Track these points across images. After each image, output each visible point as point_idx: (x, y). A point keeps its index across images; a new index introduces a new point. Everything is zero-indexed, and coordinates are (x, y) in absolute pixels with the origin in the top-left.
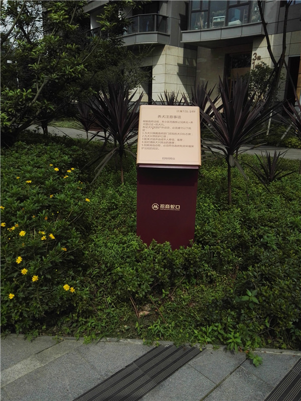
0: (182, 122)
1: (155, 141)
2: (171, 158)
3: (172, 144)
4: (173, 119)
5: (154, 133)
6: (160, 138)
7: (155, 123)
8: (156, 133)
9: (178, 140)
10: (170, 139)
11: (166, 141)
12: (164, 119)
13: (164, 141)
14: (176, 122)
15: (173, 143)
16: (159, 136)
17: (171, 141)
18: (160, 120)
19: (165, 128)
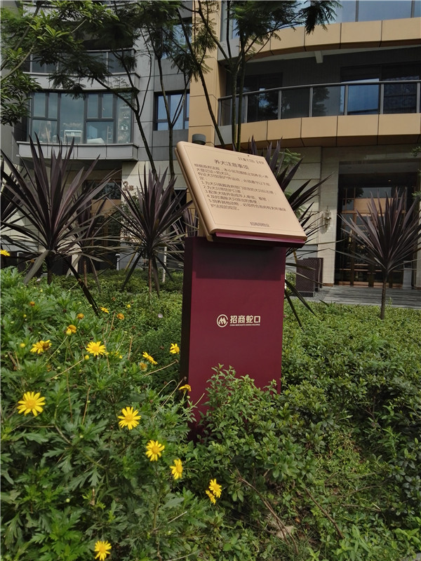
0: (253, 175)
1: (228, 196)
2: (262, 225)
3: (254, 204)
4: (239, 169)
5: (220, 185)
6: (233, 192)
7: (215, 171)
8: (224, 185)
9: (260, 198)
10: (248, 197)
11: (243, 198)
12: (227, 167)
13: (240, 198)
14: (245, 173)
16: (230, 190)
17: (252, 199)
18: (221, 167)
19: (234, 179)
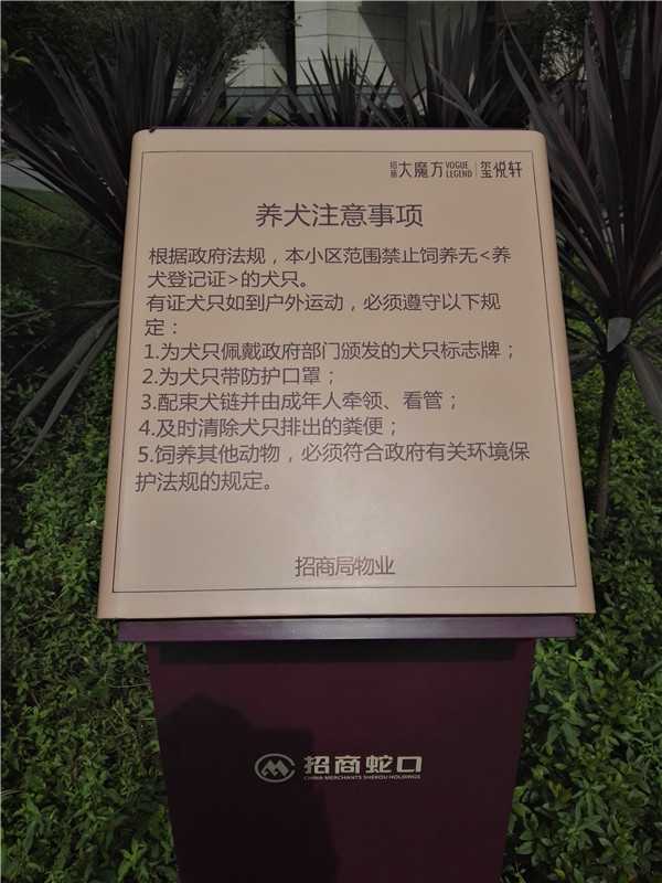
0: (430, 255)
1: (241, 416)
3: (365, 440)
4: (368, 235)
5: (231, 350)
6: (277, 387)
7: (237, 270)
8: (249, 350)
9: (411, 400)
10: (351, 399)
11: (318, 414)
13: (305, 413)
14: (391, 255)
15: (375, 425)
16: (267, 376)
17: (362, 413)
18: (276, 241)
19: (314, 304)
